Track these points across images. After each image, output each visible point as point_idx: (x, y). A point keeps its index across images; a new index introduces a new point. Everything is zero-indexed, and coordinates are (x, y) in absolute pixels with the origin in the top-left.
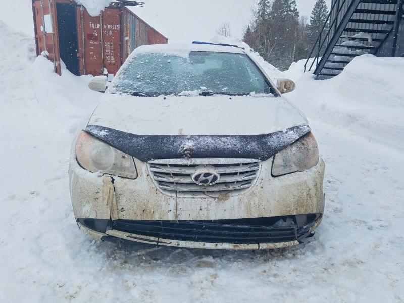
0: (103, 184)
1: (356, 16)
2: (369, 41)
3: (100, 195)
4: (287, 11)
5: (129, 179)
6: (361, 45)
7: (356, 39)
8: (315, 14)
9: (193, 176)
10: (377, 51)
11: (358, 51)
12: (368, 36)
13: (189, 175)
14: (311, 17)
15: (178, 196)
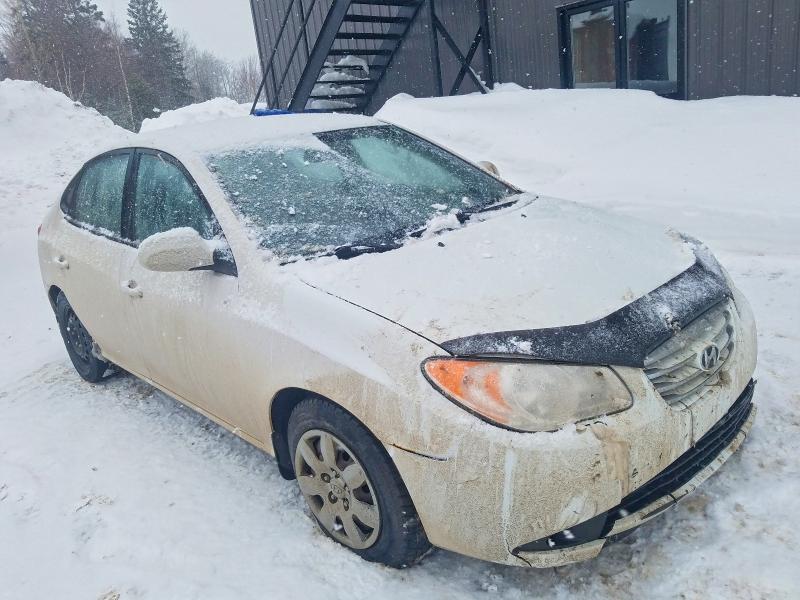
0: (599, 442)
1: (348, 27)
2: (366, 69)
3: (603, 465)
4: (74, 11)
5: (624, 410)
6: (350, 78)
7: (345, 67)
8: (135, 17)
9: (698, 361)
10: (377, 85)
11: (346, 88)
12: (361, 62)
13: (687, 364)
14: (130, 22)
15: (689, 403)
